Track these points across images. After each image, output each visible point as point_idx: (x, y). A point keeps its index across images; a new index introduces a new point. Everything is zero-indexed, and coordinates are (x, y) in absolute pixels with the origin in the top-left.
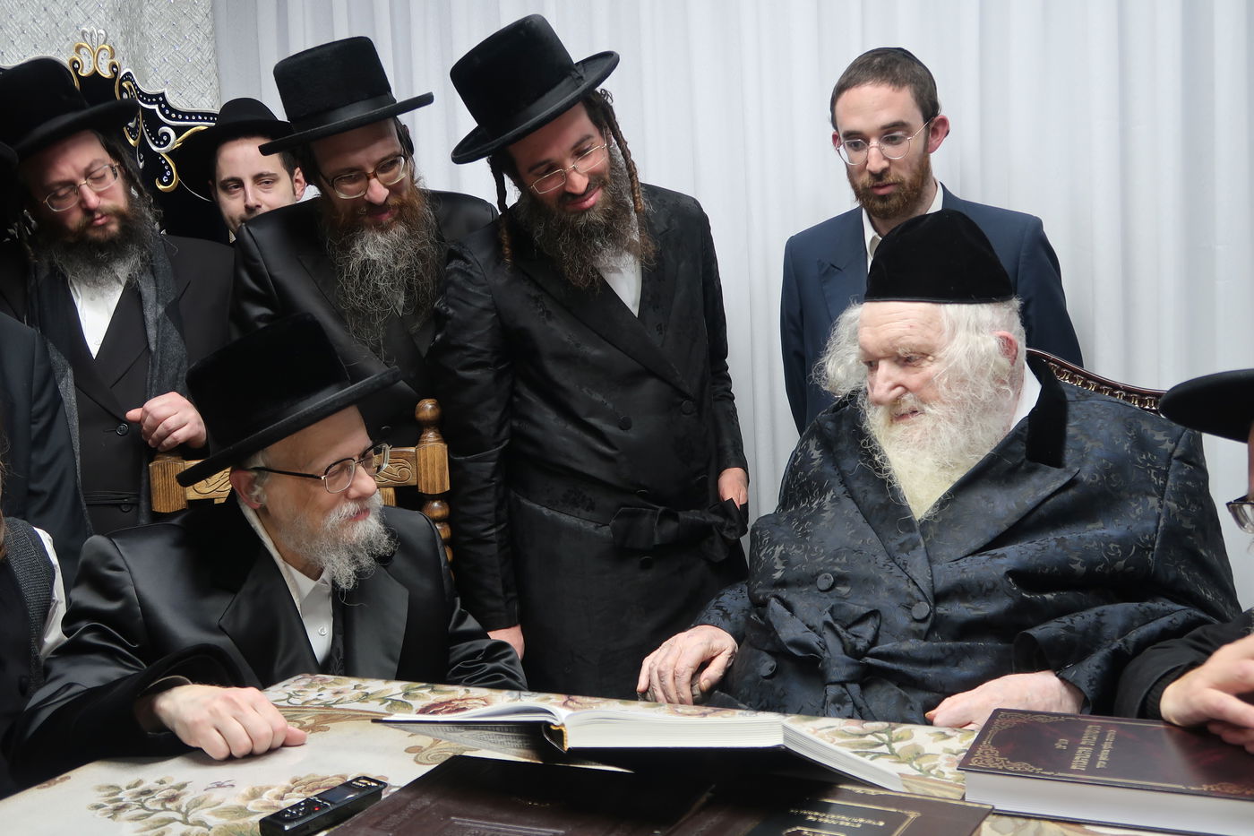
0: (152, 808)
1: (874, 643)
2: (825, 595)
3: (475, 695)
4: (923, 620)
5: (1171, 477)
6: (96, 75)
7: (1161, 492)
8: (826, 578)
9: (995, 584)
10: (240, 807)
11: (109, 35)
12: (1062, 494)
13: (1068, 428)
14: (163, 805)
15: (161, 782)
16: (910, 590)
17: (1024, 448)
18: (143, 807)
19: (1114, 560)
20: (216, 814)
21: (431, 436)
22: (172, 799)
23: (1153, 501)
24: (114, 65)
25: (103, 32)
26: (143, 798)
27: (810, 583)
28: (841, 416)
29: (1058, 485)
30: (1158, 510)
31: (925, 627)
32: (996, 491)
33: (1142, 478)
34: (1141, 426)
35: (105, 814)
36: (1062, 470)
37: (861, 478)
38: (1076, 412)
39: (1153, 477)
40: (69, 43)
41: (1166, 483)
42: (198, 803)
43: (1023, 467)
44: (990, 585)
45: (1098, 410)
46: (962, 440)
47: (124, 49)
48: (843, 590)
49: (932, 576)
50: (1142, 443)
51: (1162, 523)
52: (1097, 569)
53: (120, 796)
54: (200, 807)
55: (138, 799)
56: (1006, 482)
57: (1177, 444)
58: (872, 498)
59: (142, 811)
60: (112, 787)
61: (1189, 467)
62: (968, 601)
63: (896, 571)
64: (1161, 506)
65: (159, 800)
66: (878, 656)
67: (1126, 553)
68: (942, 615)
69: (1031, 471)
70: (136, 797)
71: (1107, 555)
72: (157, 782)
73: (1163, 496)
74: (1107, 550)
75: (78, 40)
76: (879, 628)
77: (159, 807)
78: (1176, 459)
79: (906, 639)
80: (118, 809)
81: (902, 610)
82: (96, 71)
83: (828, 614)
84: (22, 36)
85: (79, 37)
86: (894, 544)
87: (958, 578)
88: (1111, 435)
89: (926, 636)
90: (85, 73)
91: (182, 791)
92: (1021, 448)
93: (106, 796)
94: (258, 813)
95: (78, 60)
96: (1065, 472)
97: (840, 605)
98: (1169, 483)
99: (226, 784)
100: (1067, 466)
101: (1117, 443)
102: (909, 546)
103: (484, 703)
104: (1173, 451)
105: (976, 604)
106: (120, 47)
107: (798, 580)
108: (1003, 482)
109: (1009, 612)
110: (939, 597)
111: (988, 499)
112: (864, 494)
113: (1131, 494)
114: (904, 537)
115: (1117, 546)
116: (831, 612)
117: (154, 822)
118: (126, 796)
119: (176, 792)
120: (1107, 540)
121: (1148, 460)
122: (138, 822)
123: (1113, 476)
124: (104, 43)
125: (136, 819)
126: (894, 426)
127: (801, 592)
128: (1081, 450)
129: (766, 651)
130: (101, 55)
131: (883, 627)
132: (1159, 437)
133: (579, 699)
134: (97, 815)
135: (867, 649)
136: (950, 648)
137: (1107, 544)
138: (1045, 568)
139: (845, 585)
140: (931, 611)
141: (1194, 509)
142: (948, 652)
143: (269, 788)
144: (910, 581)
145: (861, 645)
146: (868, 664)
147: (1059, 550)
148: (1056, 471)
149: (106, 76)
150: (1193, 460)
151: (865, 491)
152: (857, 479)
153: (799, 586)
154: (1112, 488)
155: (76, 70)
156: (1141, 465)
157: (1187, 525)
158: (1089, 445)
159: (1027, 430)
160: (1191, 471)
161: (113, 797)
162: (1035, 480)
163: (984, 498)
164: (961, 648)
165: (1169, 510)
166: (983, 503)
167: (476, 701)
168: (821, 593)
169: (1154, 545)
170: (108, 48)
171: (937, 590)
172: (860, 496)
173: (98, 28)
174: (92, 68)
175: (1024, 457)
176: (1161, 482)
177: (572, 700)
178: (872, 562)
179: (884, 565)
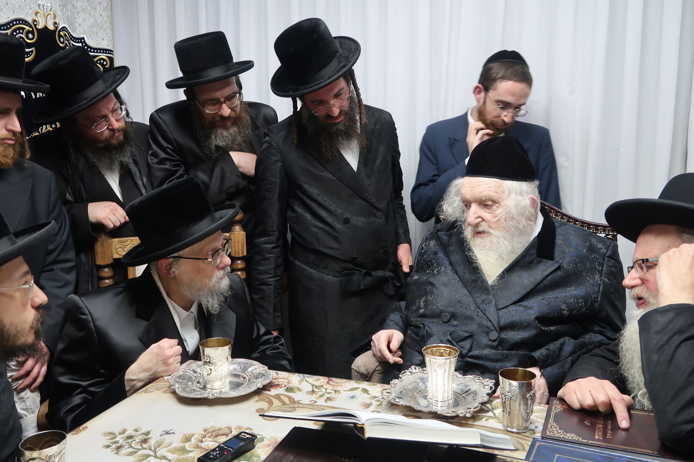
0: (136, 447)
1: (470, 350)
2: (446, 325)
3: (282, 376)
4: (495, 341)
5: (605, 266)
6: (46, 28)
7: (601, 272)
8: (446, 315)
9: (529, 324)
10: (182, 447)
11: (53, 6)
12: (555, 273)
13: (556, 241)
14: (142, 446)
15: (136, 431)
16: (488, 324)
17: (536, 252)
18: (131, 447)
19: (581, 308)
20: (169, 451)
21: (237, 228)
22: (145, 441)
23: (597, 277)
24: (55, 23)
25: (49, 5)
26: (130, 441)
27: (438, 317)
28: (451, 234)
29: (553, 269)
30: (599, 282)
31: (495, 344)
32: (523, 273)
33: (592, 266)
34: (591, 240)
35: (112, 451)
36: (553, 262)
37: (462, 265)
38: (560, 232)
39: (597, 266)
40: (31, 10)
41: (603, 268)
42: (159, 445)
43: (535, 261)
44: (526, 324)
45: (571, 232)
46: (510, 248)
47: (61, 14)
48: (455, 323)
49: (498, 318)
50: (592, 249)
51: (601, 288)
52: (574, 313)
53: (117, 439)
54: (161, 447)
55: (127, 441)
56: (528, 268)
57: (608, 250)
58: (468, 276)
59: (131, 450)
60: (111, 433)
61: (613, 261)
62: (516, 332)
63: (480, 313)
64: (601, 280)
65: (138, 442)
66: (472, 357)
67: (586, 304)
68: (503, 338)
69: (539, 262)
70: (125, 440)
71: (578, 306)
72: (134, 430)
73: (601, 275)
74: (578, 302)
75: (37, 9)
76: (472, 343)
77: (139, 447)
78: (607, 257)
79: (486, 349)
80: (119, 448)
81: (483, 334)
82: (46, 26)
83: (449, 336)
84: (7, 6)
85: (37, 7)
86: (479, 300)
87: (511, 320)
88: (577, 245)
89: (495, 348)
90: (40, 27)
91: (148, 436)
92: (534, 251)
93: (109, 439)
94: (192, 451)
95: (37, 20)
96: (556, 262)
97: (454, 332)
98: (604, 269)
99: (170, 432)
100: (557, 259)
101: (580, 249)
102: (487, 302)
103: (287, 381)
104: (606, 253)
105: (519, 332)
106: (59, 13)
107: (431, 315)
108: (526, 268)
109: (535, 336)
110: (502, 329)
111: (520, 277)
112: (463, 274)
113: (587, 274)
114: (484, 297)
115: (582, 301)
116: (450, 335)
117: (140, 457)
118: (120, 439)
119: (146, 437)
120: (576, 297)
121: (595, 258)
122: (131, 457)
123: (579, 265)
124: (50, 11)
125: (130, 454)
126: (476, 238)
127: (434, 322)
128: (563, 252)
129: (416, 351)
130: (49, 17)
131: (475, 343)
132: (600, 246)
133: (334, 379)
134: (108, 452)
135: (467, 354)
136: (506, 354)
137: (578, 300)
138: (551, 314)
139: (455, 320)
140: (498, 336)
141: (614, 282)
142: (505, 356)
143: (193, 435)
144: (488, 320)
145: (464, 352)
146: (468, 362)
147: (556, 304)
148: (550, 262)
149: (52, 29)
150: (616, 258)
151: (464, 272)
152: (459, 265)
153: (432, 318)
154: (578, 271)
155: (35, 25)
156: (591, 260)
157: (611, 290)
158: (567, 250)
159: (537, 243)
160: (614, 264)
161: (114, 440)
162: (541, 267)
163: (518, 276)
164: (511, 354)
165: (604, 282)
166: (518, 279)
167: (283, 380)
168: (444, 324)
169: (597, 298)
170: (52, 13)
171: (501, 325)
172: (461, 274)
173: (47, 3)
174: (44, 24)
175: (535, 256)
176: (600, 268)
177: (331, 380)
178: (469, 309)
179: (475, 311)
